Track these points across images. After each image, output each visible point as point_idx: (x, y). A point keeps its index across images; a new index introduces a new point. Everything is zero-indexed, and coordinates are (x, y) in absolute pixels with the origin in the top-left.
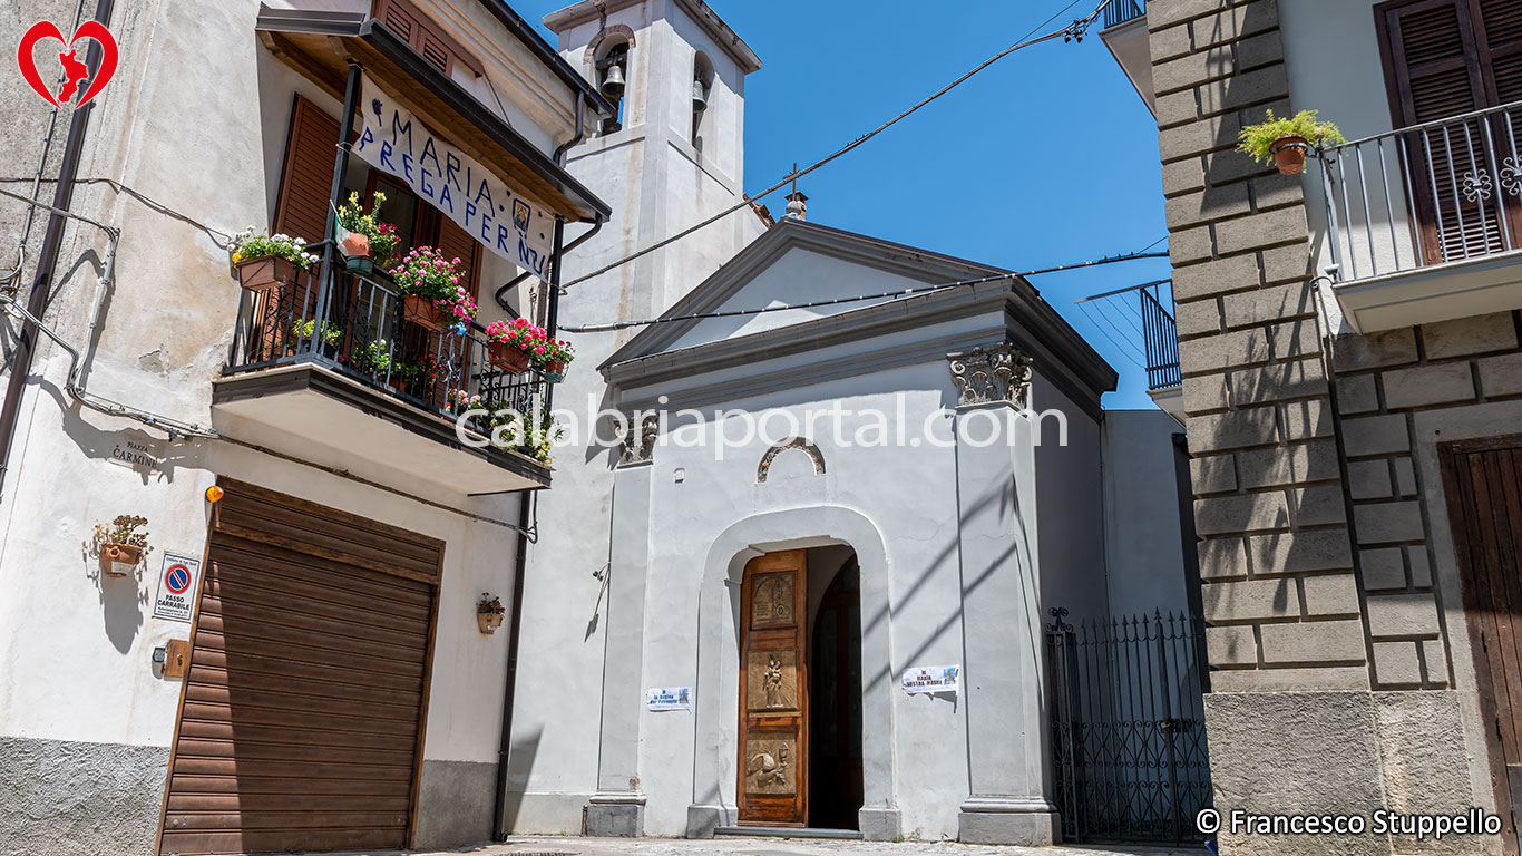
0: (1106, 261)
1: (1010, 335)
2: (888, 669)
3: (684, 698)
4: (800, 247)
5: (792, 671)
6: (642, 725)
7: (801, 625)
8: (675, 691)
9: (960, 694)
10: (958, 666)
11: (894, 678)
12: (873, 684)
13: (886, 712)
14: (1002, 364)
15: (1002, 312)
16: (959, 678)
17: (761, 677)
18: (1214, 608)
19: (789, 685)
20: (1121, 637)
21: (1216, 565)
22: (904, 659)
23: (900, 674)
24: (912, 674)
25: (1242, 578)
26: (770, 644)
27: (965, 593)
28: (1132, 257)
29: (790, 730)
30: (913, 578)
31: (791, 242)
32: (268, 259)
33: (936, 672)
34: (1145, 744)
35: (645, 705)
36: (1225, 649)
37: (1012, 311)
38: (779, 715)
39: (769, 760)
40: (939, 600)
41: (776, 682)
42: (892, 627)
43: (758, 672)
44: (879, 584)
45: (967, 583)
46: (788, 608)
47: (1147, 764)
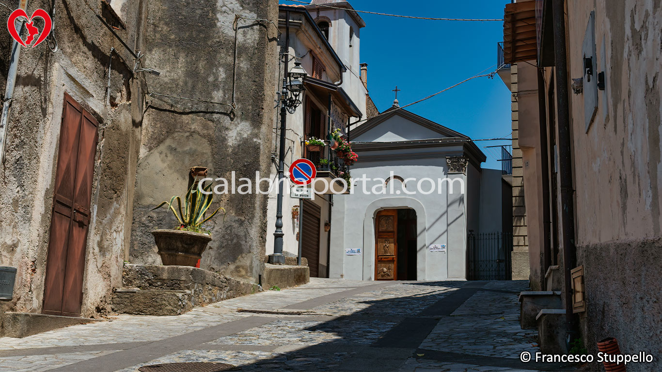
0: (494, 139)
1: (465, 154)
2: (425, 245)
3: (359, 251)
4: (398, 115)
5: (393, 245)
6: (344, 258)
7: (396, 231)
8: (356, 249)
9: (446, 251)
10: (445, 244)
11: (427, 248)
12: (421, 249)
13: (424, 256)
14: (462, 162)
15: (462, 147)
16: (446, 247)
17: (382, 246)
18: (515, 233)
19: (391, 248)
20: (482, 238)
21: (516, 223)
22: (430, 243)
23: (428, 247)
24: (432, 246)
25: (522, 226)
26: (385, 237)
27: (448, 225)
28: (501, 139)
29: (392, 261)
30: (433, 220)
31: (396, 113)
32: (318, 146)
33: (439, 246)
34: (486, 266)
35: (345, 254)
36: (517, 242)
37: (465, 146)
38: (387, 257)
39: (385, 270)
40: (441, 226)
41: (388, 247)
42: (426, 234)
43: (380, 245)
44: (423, 221)
45: (449, 223)
46: (391, 226)
47: (486, 271)
